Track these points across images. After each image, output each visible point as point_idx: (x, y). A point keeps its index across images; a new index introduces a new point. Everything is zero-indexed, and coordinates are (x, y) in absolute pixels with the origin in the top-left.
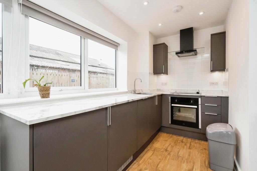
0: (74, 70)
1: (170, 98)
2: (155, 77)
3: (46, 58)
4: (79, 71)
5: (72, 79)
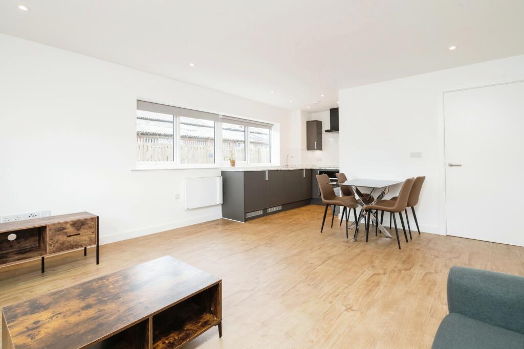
0: (205, 139)
1: (319, 172)
2: (310, 152)
3: (163, 121)
4: (212, 139)
5: (209, 153)
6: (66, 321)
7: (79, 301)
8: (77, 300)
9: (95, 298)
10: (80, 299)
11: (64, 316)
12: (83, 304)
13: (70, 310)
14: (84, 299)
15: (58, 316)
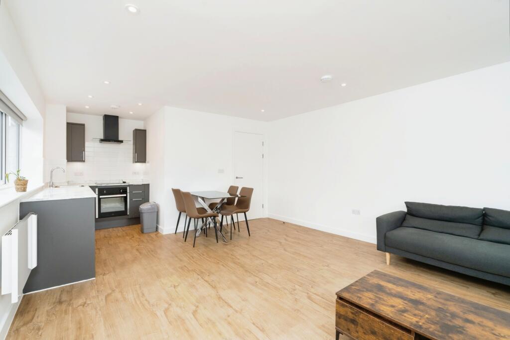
1: (97, 189)
6: (496, 326)
7: (467, 330)
8: (467, 331)
9: (454, 321)
10: (464, 330)
11: (492, 330)
12: (468, 325)
13: (483, 330)
14: (462, 327)
15: (497, 334)
